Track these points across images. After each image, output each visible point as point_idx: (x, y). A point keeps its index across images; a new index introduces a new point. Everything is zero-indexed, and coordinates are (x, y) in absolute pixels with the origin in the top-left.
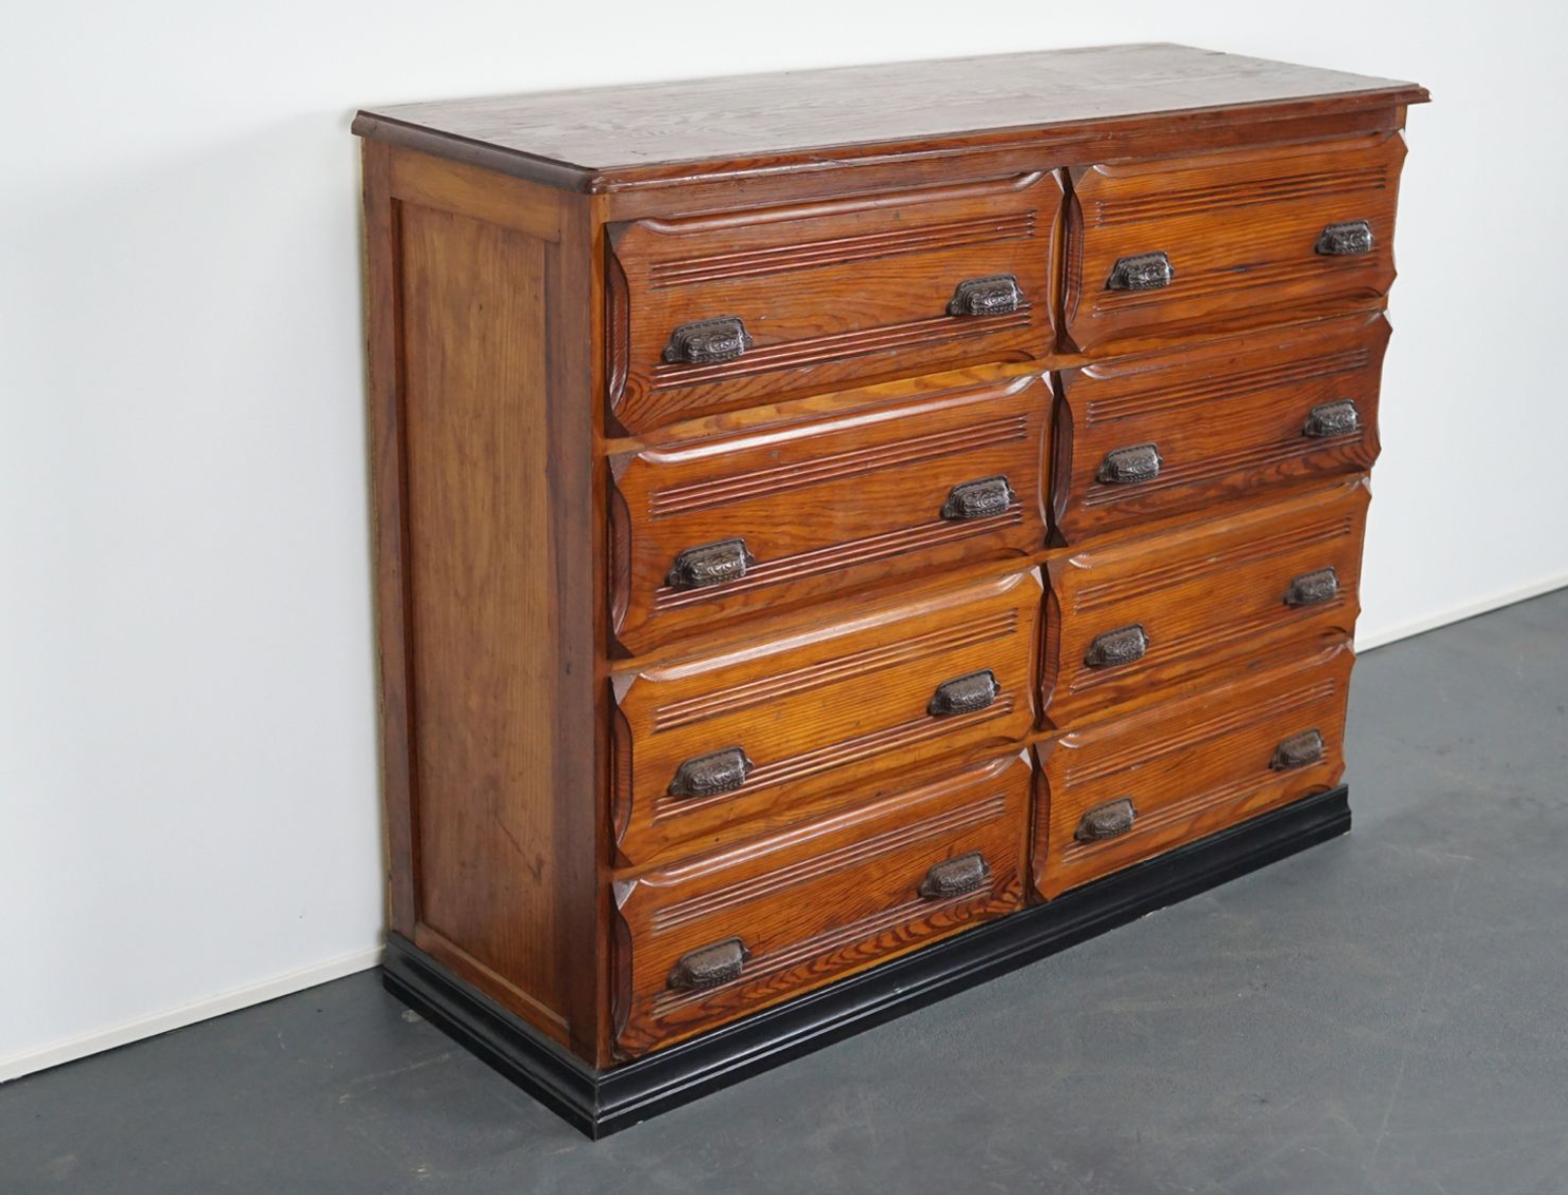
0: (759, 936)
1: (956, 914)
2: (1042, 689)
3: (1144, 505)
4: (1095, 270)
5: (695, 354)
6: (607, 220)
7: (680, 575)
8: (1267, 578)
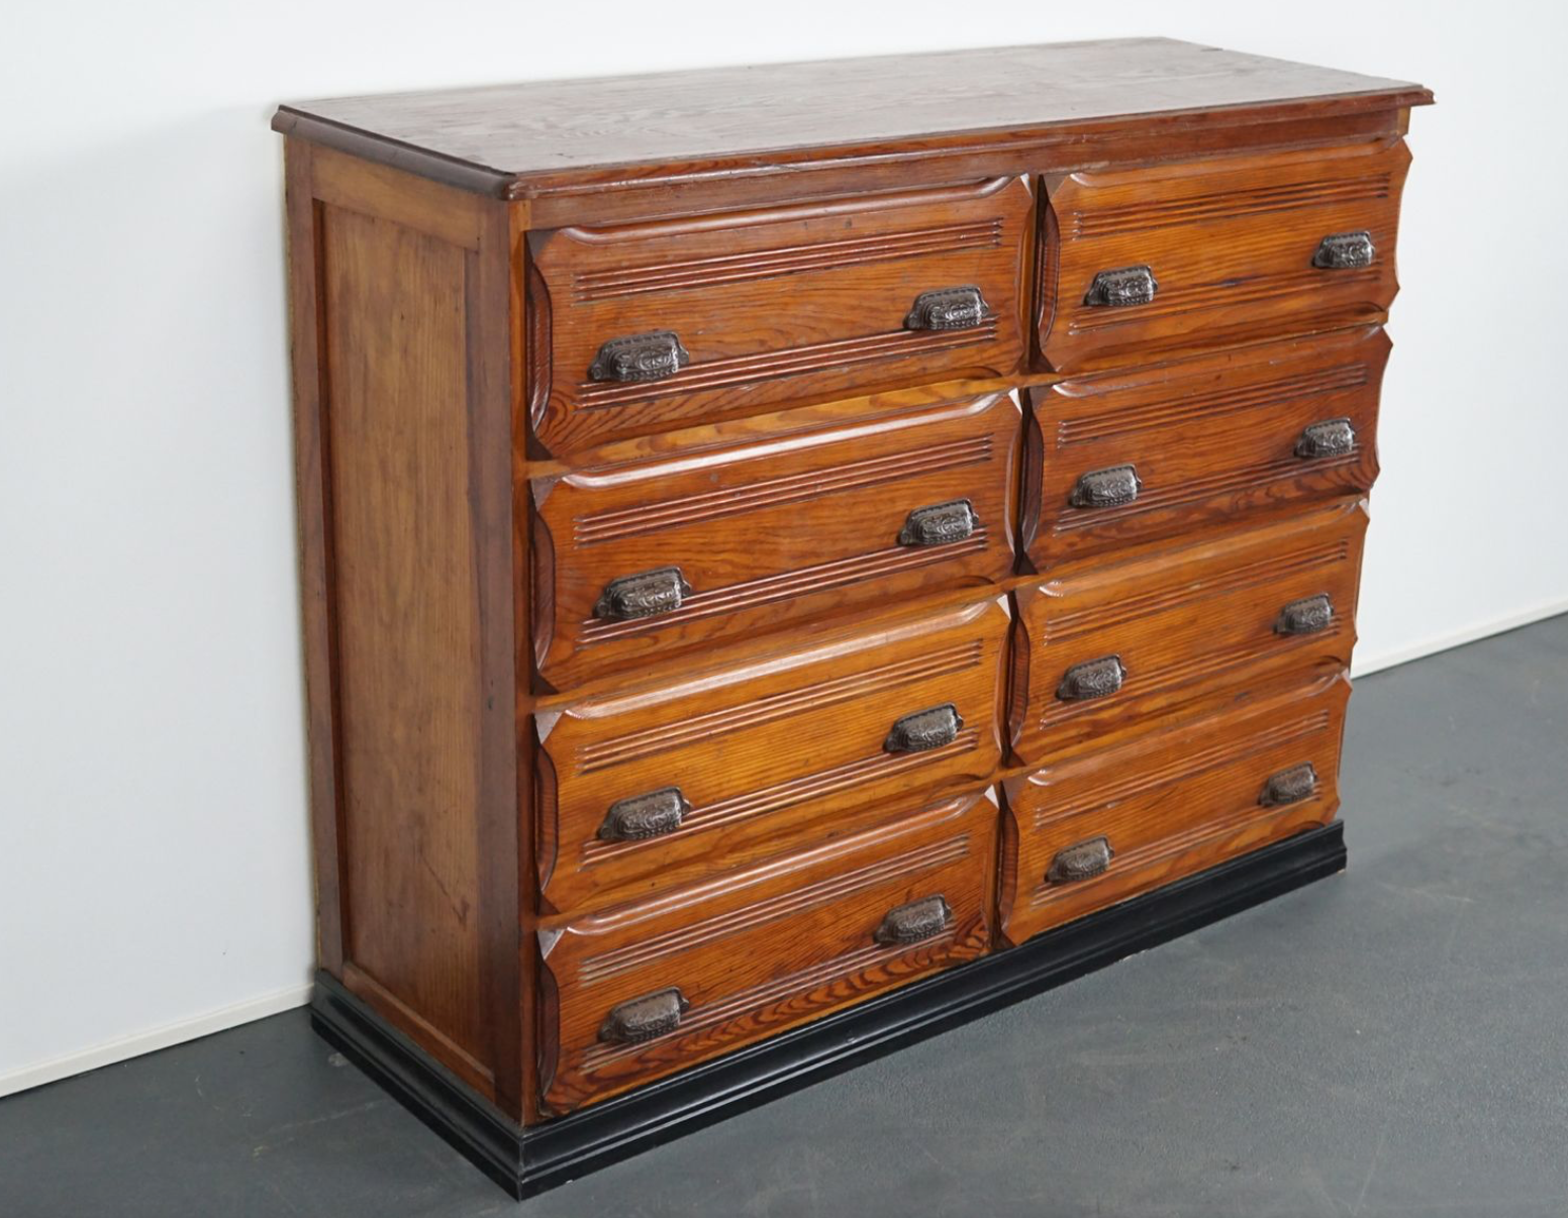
0: (698, 986)
1: (915, 960)
2: (1010, 723)
3: (1120, 530)
4: (1071, 285)
5: (624, 371)
6: (528, 228)
7: (610, 606)
8: (1256, 605)
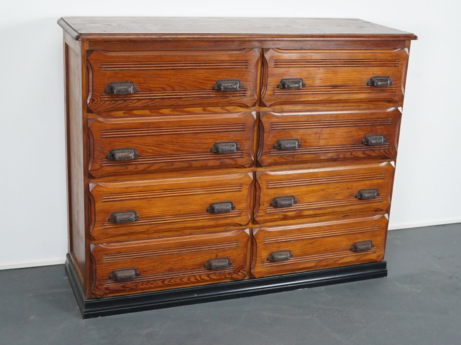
0: (143, 269)
1: (219, 276)
2: (254, 211)
3: (293, 158)
4: (272, 82)
5: (115, 91)
6: (88, 49)
7: (111, 156)
8: (348, 188)
